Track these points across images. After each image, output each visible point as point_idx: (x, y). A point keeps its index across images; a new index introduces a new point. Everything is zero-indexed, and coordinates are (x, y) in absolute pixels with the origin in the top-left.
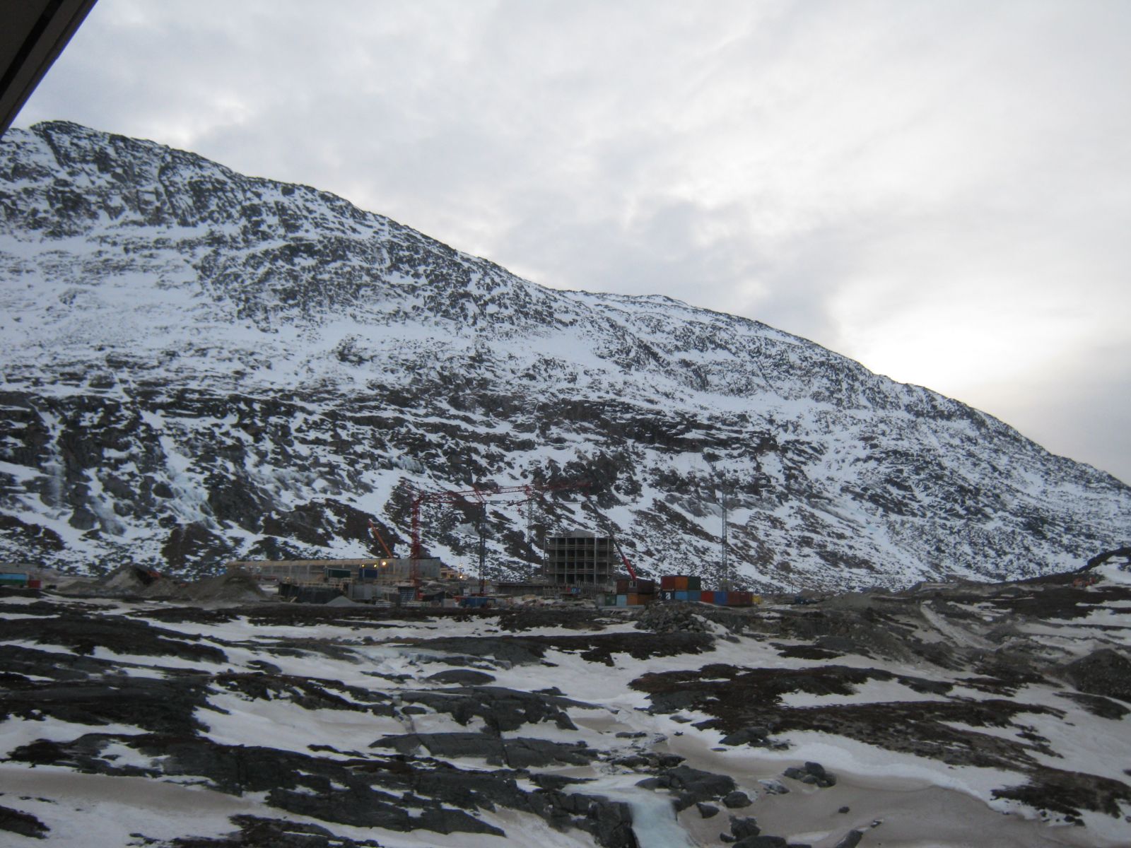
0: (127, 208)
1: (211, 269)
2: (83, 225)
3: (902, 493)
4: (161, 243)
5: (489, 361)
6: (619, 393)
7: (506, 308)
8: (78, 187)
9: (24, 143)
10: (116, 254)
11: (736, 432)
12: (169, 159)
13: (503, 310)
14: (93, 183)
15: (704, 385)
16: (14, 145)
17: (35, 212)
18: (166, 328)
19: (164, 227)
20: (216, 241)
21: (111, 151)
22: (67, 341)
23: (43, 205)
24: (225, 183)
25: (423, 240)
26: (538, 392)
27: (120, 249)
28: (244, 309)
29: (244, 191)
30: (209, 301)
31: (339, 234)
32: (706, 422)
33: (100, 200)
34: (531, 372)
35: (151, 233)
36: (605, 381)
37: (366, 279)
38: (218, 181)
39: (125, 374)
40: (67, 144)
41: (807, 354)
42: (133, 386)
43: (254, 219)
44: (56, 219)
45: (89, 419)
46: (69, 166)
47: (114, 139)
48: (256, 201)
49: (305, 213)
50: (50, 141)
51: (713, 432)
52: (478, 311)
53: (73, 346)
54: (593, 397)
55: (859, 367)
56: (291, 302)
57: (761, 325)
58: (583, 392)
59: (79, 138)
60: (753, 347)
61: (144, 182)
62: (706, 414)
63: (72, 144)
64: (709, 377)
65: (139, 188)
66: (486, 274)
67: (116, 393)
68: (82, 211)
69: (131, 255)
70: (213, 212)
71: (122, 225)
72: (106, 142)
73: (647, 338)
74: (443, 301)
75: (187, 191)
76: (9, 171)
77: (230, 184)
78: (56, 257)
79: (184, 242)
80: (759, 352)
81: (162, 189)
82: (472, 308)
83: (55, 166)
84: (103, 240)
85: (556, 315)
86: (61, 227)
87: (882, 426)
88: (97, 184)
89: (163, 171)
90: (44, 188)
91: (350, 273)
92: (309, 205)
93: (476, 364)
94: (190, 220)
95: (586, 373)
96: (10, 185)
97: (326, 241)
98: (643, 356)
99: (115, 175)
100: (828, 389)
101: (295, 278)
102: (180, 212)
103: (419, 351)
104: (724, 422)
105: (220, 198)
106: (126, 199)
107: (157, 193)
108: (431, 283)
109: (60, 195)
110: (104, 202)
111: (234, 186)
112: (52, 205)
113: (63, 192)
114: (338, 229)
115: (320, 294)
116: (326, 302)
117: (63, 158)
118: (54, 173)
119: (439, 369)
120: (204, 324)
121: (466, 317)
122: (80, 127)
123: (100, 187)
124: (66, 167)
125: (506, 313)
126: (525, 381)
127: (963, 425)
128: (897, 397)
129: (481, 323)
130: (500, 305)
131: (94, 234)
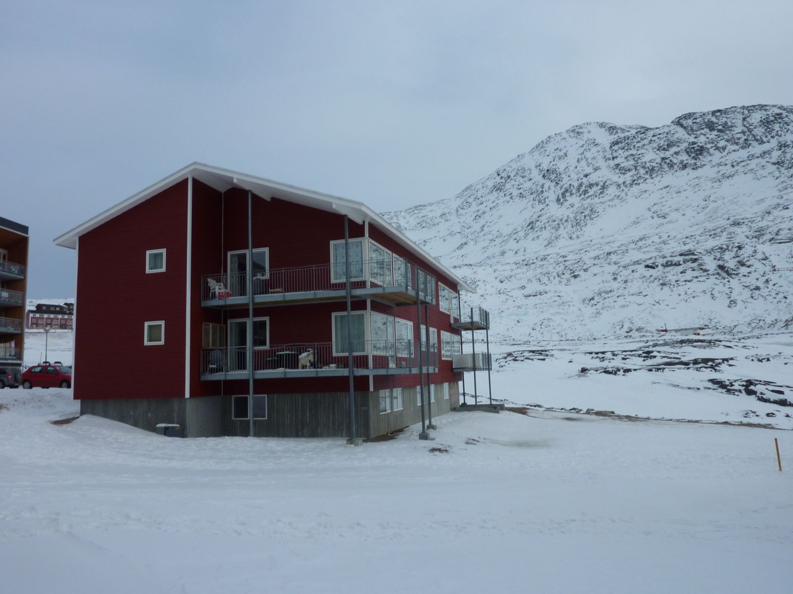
0: (728, 144)
1: (783, 162)
2: (707, 160)
4: (751, 157)
8: (701, 143)
10: (728, 170)
12: (746, 112)
14: (708, 138)
16: (665, 133)
17: (682, 162)
18: (763, 200)
19: (750, 147)
20: (782, 146)
21: (714, 119)
22: (710, 219)
23: (684, 157)
24: (781, 114)
27: (729, 166)
30: (785, 179)
33: (713, 145)
35: (743, 154)
38: (778, 114)
39: (744, 228)
40: (691, 124)
42: (748, 233)
44: (693, 161)
45: (728, 256)
46: (694, 134)
47: (714, 113)
50: (682, 126)
53: (714, 221)
61: (735, 128)
65: (733, 133)
67: (740, 238)
68: (705, 154)
69: (736, 168)
70: (777, 131)
72: (710, 115)
75: (760, 125)
76: (666, 147)
77: (784, 113)
78: (696, 180)
79: (764, 153)
81: (746, 129)
83: (688, 136)
84: (719, 165)
88: (710, 138)
89: (744, 119)
90: (684, 149)
94: (765, 139)
96: (667, 152)
99: (719, 131)
102: (758, 137)
106: (728, 141)
107: (743, 133)
109: (692, 150)
110: (716, 146)
112: (690, 156)
113: (693, 148)
117: (690, 131)
118: (687, 140)
120: (786, 191)
122: (694, 113)
123: (712, 139)
124: (692, 135)
131: (714, 163)
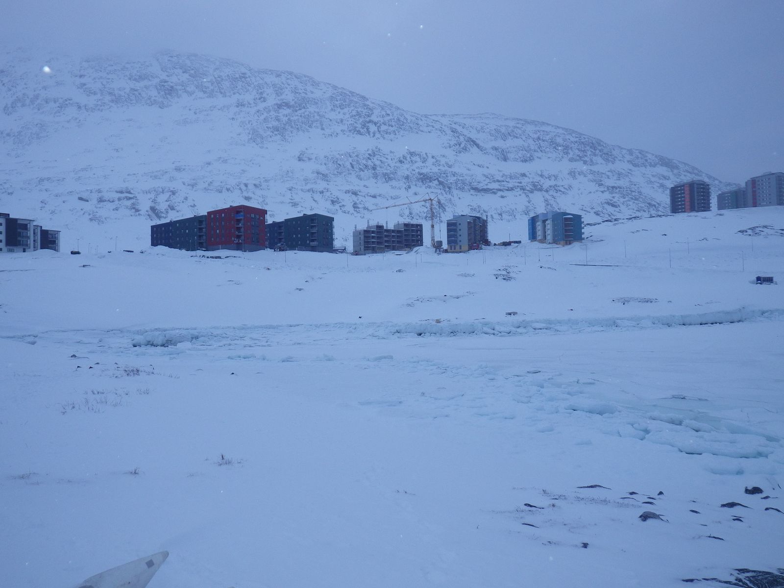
3: (614, 208)
5: (379, 155)
6: (450, 167)
7: (392, 126)
9: (145, 62)
11: (518, 183)
13: (390, 128)
15: (505, 159)
25: (350, 95)
26: (404, 170)
28: (251, 139)
29: (255, 77)
31: (303, 95)
32: (500, 179)
34: (402, 159)
36: (443, 161)
37: (318, 117)
41: (567, 137)
43: (260, 91)
48: (261, 82)
49: (286, 86)
51: (505, 183)
52: (376, 129)
54: (435, 169)
55: (599, 142)
56: (277, 133)
57: (543, 123)
58: (429, 168)
59: (172, 57)
60: (536, 136)
62: (501, 174)
63: (169, 60)
64: (509, 155)
66: (382, 109)
71: (194, 100)
73: (473, 135)
74: (357, 126)
80: (539, 138)
82: (373, 128)
85: (421, 128)
86: (163, 104)
87: (609, 174)
91: (308, 115)
92: (289, 81)
93: (371, 158)
95: (433, 157)
97: (296, 100)
98: (469, 146)
100: (578, 156)
101: (278, 120)
103: (341, 153)
104: (511, 177)
105: (243, 82)
108: (352, 117)
111: (250, 75)
114: (303, 92)
115: (292, 127)
116: (295, 131)
119: (351, 161)
121: (369, 133)
126: (398, 164)
127: (662, 170)
128: (623, 157)
129: (377, 135)
130: (389, 125)
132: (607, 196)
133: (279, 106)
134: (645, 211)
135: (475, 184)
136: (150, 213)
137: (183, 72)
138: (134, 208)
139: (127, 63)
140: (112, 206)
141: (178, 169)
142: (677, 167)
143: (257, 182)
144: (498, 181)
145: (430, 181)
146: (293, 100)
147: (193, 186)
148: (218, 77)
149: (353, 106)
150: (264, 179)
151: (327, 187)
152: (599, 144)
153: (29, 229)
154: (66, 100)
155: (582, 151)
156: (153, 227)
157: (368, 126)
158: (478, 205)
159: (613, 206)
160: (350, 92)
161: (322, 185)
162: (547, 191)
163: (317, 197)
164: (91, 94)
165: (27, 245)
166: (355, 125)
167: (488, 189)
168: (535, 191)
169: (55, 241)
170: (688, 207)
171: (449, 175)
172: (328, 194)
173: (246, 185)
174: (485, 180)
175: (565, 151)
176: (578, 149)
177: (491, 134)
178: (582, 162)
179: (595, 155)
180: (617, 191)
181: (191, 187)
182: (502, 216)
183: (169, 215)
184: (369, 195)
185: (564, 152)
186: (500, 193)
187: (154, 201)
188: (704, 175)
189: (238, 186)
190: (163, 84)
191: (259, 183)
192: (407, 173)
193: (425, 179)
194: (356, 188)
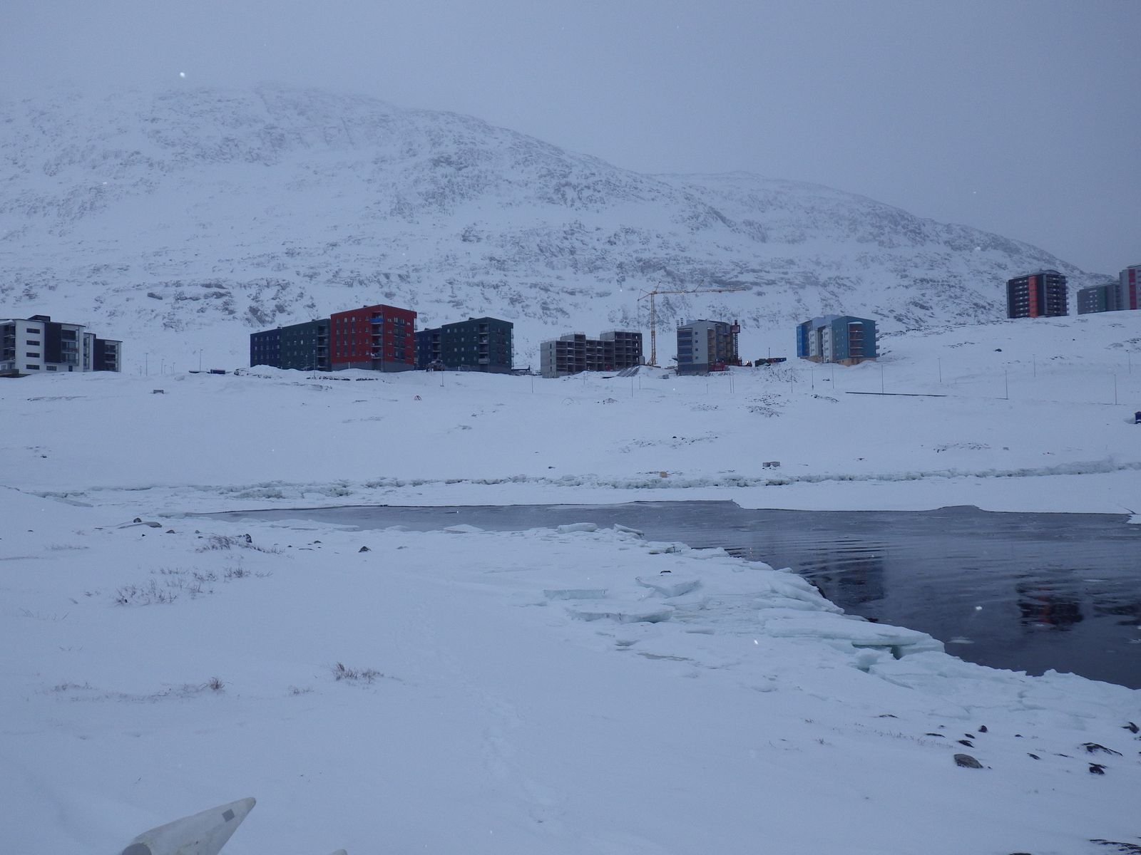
3: (924, 311)
5: (579, 232)
6: (683, 250)
7: (599, 191)
9: (243, 99)
11: (783, 273)
13: (596, 193)
15: (764, 239)
25: (539, 145)
26: (618, 254)
28: (395, 209)
29: (402, 120)
31: (472, 146)
32: (758, 268)
34: (612, 239)
36: (673, 241)
37: (492, 179)
41: (855, 207)
43: (408, 140)
48: (410, 127)
49: (446, 133)
51: (763, 274)
52: (575, 195)
54: (662, 254)
55: (902, 214)
56: (430, 200)
57: (821, 187)
58: (653, 252)
59: (282, 92)
60: (809, 205)
62: (758, 261)
63: (278, 97)
64: (769, 233)
66: (585, 166)
71: (313, 153)
73: (717, 204)
74: (548, 190)
80: (813, 209)
82: (571, 194)
85: (641, 195)
86: (270, 159)
87: (918, 261)
91: (478, 176)
92: (450, 126)
93: (569, 237)
95: (658, 236)
97: (460, 153)
98: (711, 220)
100: (871, 233)
101: (435, 183)
103: (525, 229)
104: (772, 265)
105: (384, 128)
108: (540, 177)
111: (395, 117)
114: (471, 143)
115: (454, 192)
116: (458, 198)
119: (538, 242)
121: (565, 201)
125: (598, 195)
126: (608, 247)
127: (997, 255)
128: (938, 235)
129: (578, 204)
130: (595, 190)
132: (914, 293)
133: (437, 163)
134: (968, 315)
135: (720, 275)
136: (250, 315)
137: (299, 114)
138: (227, 309)
139: (219, 101)
140: (196, 305)
141: (290, 254)
142: (1017, 251)
143: (403, 272)
144: (754, 271)
145: (654, 271)
146: (456, 154)
147: (311, 277)
148: (349, 121)
149: (543, 162)
150: (413, 268)
151: (505, 278)
152: (903, 218)
153: (77, 339)
154: (133, 155)
155: (877, 227)
156: (253, 336)
157: (564, 191)
158: (723, 305)
159: (922, 307)
160: (538, 141)
161: (496, 277)
162: (824, 285)
163: (491, 293)
164: (167, 146)
165: (74, 361)
166: (546, 189)
167: (738, 282)
168: (807, 286)
169: (114, 356)
170: (1033, 308)
171: (681, 262)
172: (506, 289)
173: (387, 276)
174: (733, 270)
175: (851, 227)
176: (872, 225)
177: (742, 202)
178: (877, 243)
179: (896, 232)
180: (929, 285)
181: (308, 279)
182: (758, 321)
183: (275, 319)
184: (565, 290)
185: (850, 229)
186: (756, 289)
187: (256, 299)
188: (1058, 262)
189: (375, 277)
190: (270, 131)
191: (406, 273)
192: (620, 259)
193: (646, 267)
194: (547, 281)
